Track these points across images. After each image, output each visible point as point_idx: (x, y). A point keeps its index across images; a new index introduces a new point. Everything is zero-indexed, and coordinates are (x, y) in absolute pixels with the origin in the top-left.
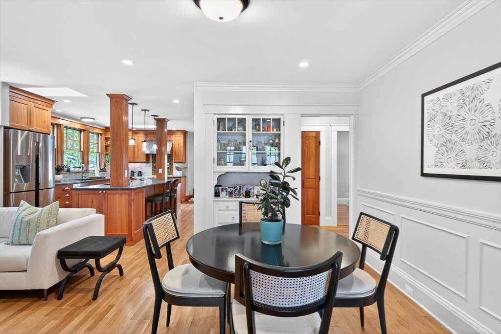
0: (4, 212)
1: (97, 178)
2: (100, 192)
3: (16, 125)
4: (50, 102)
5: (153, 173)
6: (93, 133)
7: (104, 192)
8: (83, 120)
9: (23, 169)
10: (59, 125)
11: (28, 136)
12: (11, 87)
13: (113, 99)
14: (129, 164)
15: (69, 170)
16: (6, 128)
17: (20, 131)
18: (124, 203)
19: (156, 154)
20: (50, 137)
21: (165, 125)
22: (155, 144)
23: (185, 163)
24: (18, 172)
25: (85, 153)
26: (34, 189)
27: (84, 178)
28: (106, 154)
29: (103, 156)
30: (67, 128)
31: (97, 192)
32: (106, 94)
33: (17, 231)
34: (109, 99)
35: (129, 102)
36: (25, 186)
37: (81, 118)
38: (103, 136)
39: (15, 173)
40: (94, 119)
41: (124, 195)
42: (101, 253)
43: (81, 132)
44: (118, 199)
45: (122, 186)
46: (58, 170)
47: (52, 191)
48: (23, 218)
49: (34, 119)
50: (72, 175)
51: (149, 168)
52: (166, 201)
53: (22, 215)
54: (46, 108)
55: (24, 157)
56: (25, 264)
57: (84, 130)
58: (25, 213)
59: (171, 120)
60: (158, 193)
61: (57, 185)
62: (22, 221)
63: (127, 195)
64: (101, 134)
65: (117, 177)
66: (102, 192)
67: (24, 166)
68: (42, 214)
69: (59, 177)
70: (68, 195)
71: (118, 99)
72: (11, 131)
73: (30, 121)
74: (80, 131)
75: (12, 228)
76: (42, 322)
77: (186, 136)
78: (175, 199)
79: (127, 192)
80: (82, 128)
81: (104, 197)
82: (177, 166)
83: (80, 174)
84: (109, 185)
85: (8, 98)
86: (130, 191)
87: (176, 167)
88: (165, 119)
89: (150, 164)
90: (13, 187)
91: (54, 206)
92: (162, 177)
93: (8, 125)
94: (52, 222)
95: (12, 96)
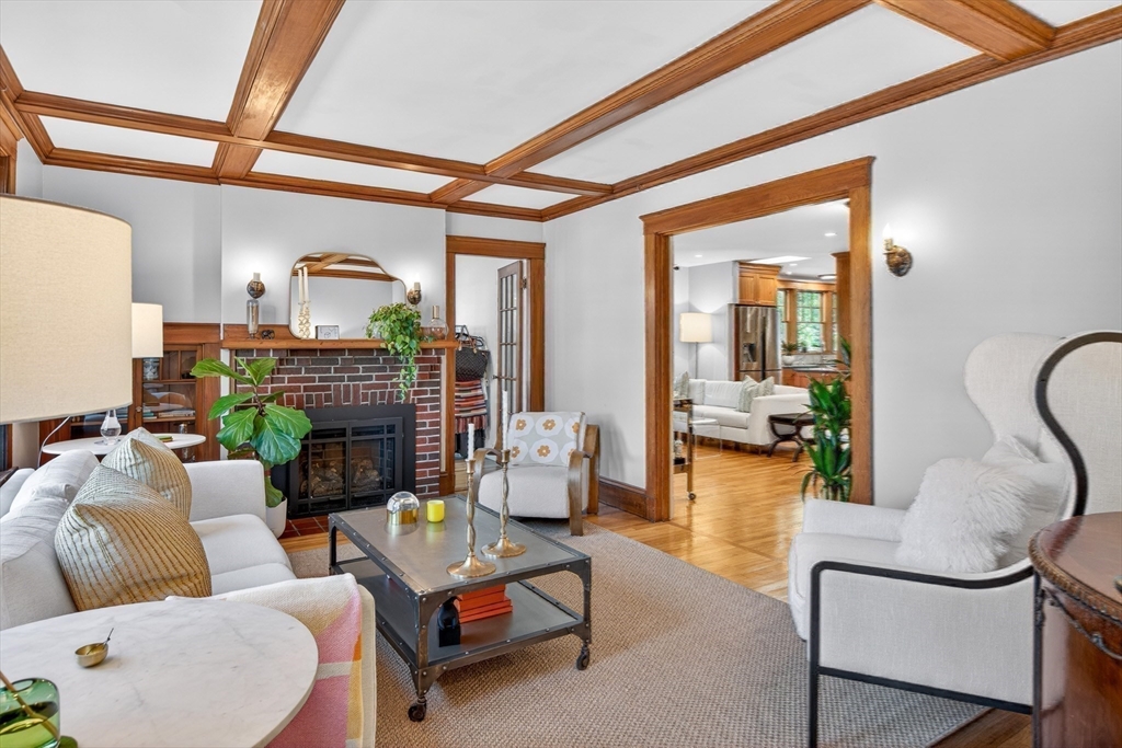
3: (746, 301)
4: (775, 268)
9: (752, 348)
10: (791, 290)
11: (757, 312)
16: (737, 306)
17: (749, 308)
24: (746, 351)
26: (761, 369)
30: (802, 291)
34: (834, 259)
36: (753, 366)
37: (819, 276)
39: (743, 351)
43: (822, 295)
46: (791, 348)
47: (779, 374)
49: (762, 292)
54: (772, 277)
55: (753, 334)
57: (826, 292)
67: (752, 344)
69: (790, 359)
72: (742, 308)
73: (757, 295)
74: (821, 293)
80: (823, 289)
85: (738, 276)
90: (743, 366)
93: (738, 302)
95: (741, 272)
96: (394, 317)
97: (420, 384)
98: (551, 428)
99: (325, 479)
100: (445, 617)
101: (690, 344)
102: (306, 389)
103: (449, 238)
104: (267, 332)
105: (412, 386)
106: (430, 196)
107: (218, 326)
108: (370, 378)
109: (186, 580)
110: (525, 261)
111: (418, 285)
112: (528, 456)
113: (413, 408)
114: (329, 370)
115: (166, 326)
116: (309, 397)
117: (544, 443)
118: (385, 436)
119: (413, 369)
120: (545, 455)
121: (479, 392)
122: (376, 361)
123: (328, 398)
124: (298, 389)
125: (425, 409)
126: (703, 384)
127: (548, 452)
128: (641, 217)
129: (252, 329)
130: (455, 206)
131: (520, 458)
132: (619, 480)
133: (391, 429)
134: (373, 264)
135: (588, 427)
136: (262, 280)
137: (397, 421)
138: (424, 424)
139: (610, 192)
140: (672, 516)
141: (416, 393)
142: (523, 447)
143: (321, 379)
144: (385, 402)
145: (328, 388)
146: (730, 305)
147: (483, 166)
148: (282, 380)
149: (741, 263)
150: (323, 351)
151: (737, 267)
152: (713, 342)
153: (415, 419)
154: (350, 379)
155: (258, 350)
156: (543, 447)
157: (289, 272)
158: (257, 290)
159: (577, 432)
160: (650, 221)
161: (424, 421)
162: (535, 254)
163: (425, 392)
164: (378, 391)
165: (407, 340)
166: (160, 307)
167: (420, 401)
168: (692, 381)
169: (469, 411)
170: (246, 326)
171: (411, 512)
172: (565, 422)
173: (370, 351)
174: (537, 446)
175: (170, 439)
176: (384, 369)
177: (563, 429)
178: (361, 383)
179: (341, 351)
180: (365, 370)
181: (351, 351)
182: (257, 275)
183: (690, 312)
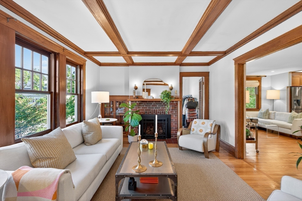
0: (287, 114)
3: (295, 85)
9: (298, 101)
24: (295, 102)
33: (290, 119)
53: (292, 115)
62: (292, 117)
72: (293, 88)
73: (300, 83)
90: (293, 107)
93: (291, 86)
95: (292, 76)
96: (164, 93)
97: (172, 110)
98: (204, 124)
99: (150, 130)
100: (130, 181)
101: (271, 100)
102: (145, 110)
103: (180, 73)
104: (137, 97)
105: (170, 110)
106: (175, 63)
107: (129, 96)
108: (160, 108)
109: (53, 159)
110: (204, 77)
111: (172, 85)
112: (196, 131)
113: (170, 116)
114: (150, 106)
115: (110, 96)
116: (146, 112)
117: (201, 128)
118: (163, 122)
119: (169, 106)
120: (201, 132)
121: (195, 112)
122: (161, 104)
123: (150, 112)
124: (144, 110)
125: (173, 116)
126: (275, 113)
127: (202, 131)
128: (233, 59)
129: (134, 96)
130: (182, 65)
131: (194, 132)
132: (227, 142)
133: (164, 120)
134: (162, 81)
135: (216, 125)
136: (136, 86)
137: (166, 119)
138: (173, 120)
139: (225, 53)
140: (245, 158)
141: (171, 112)
142: (195, 129)
143: (149, 108)
144: (163, 114)
145: (150, 110)
146: (288, 87)
147: (181, 52)
148: (140, 108)
149: (292, 73)
150: (149, 101)
151: (291, 74)
152: (280, 99)
153: (171, 118)
154: (155, 108)
155: (135, 101)
156: (201, 130)
157: (142, 84)
158: (136, 88)
159: (212, 126)
160: (236, 60)
161: (173, 119)
162: (206, 75)
163: (173, 112)
164: (162, 111)
165: (167, 99)
166: (109, 92)
167: (172, 114)
168: (270, 112)
169: (193, 117)
170: (133, 96)
171: (145, 145)
172: (208, 123)
173: (159, 101)
174: (199, 129)
175: (109, 120)
176: (163, 106)
177: (207, 125)
178: (158, 109)
179: (153, 101)
180: (159, 106)
181: (155, 101)
182: (135, 85)
183: (271, 90)
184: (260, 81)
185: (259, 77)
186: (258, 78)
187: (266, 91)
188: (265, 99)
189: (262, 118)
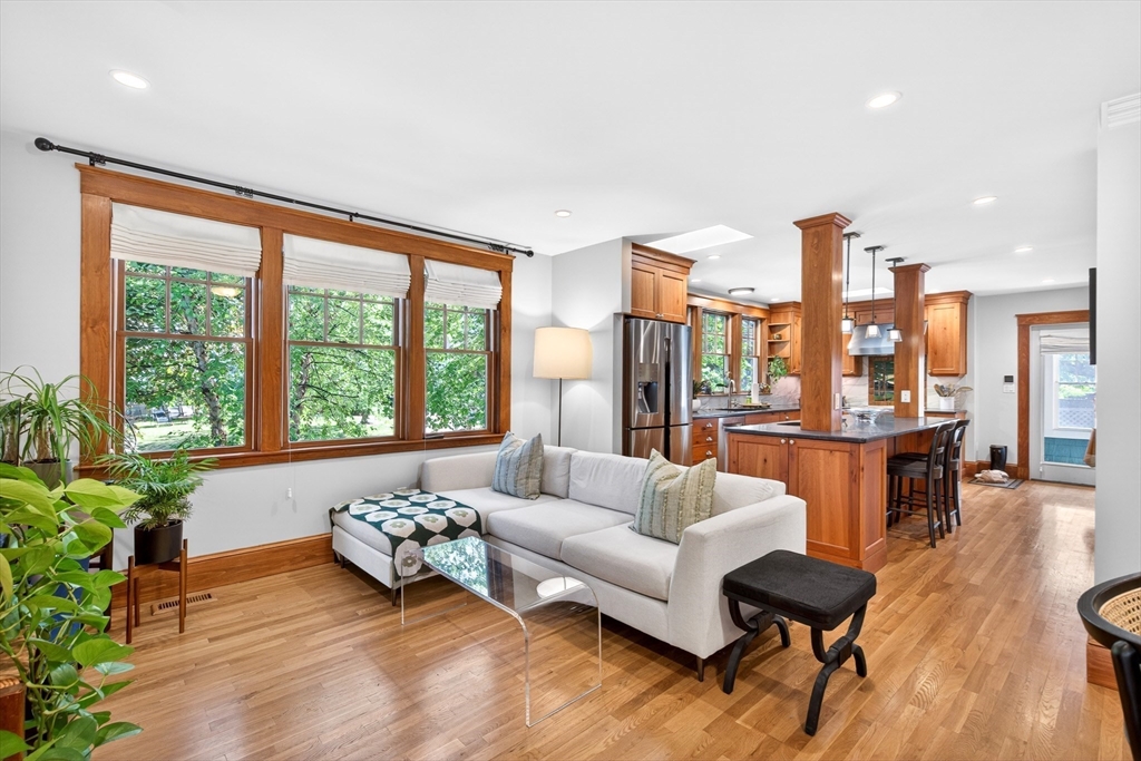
0: (626, 466)
1: (756, 408)
2: (783, 441)
3: (638, 311)
4: (685, 263)
5: (870, 400)
6: (748, 319)
7: (792, 442)
8: (733, 294)
9: (648, 389)
10: (694, 308)
11: (653, 329)
12: (635, 246)
13: (807, 231)
14: (844, 379)
15: (709, 391)
16: (627, 317)
17: (642, 321)
18: (837, 473)
19: (892, 356)
20: (683, 329)
21: (920, 278)
22: (895, 328)
23: (963, 375)
24: (641, 394)
25: (734, 359)
26: (663, 424)
27: (733, 407)
28: (770, 360)
29: (765, 362)
30: (705, 311)
31: (775, 440)
32: (795, 223)
33: (647, 510)
34: (799, 232)
35: (845, 231)
36: (649, 419)
37: (730, 291)
38: (765, 323)
39: (638, 394)
40: (753, 289)
41: (838, 454)
42: (826, 615)
43: (727, 319)
44: (822, 462)
45: (829, 430)
46: (697, 389)
47: (685, 430)
48: (656, 484)
49: (663, 298)
50: (714, 400)
51: (862, 388)
52: (936, 477)
53: (654, 478)
54: (680, 276)
55: (648, 366)
56: (665, 587)
57: (733, 315)
58: (658, 474)
59: (936, 264)
60: (904, 451)
61: (696, 420)
62: (654, 492)
63: (847, 455)
64: (762, 320)
65: (818, 409)
66: (788, 442)
67: (649, 383)
68: (688, 482)
69: (697, 403)
70: (710, 439)
71: (819, 229)
72: (633, 320)
73: (657, 305)
74: (727, 315)
75: (640, 501)
76: (701, 749)
77: (966, 304)
78: (955, 473)
79: (848, 446)
80: (731, 310)
81: (790, 454)
82: (940, 384)
83: (727, 399)
84: (798, 424)
85: (631, 266)
86: (855, 446)
87: (936, 386)
88: (921, 265)
89: (865, 380)
90: (635, 420)
91: (708, 469)
92: (912, 413)
93: (629, 311)
94: (704, 501)
95: (634, 262)
101: (552, 381)
126: (570, 457)
146: (616, 316)
149: (633, 244)
151: (628, 252)
152: (589, 378)
168: (549, 449)
183: (552, 326)
184: (504, 276)
185: (502, 254)
186: (498, 259)
187: (531, 335)
188: (529, 375)
189: (512, 492)
